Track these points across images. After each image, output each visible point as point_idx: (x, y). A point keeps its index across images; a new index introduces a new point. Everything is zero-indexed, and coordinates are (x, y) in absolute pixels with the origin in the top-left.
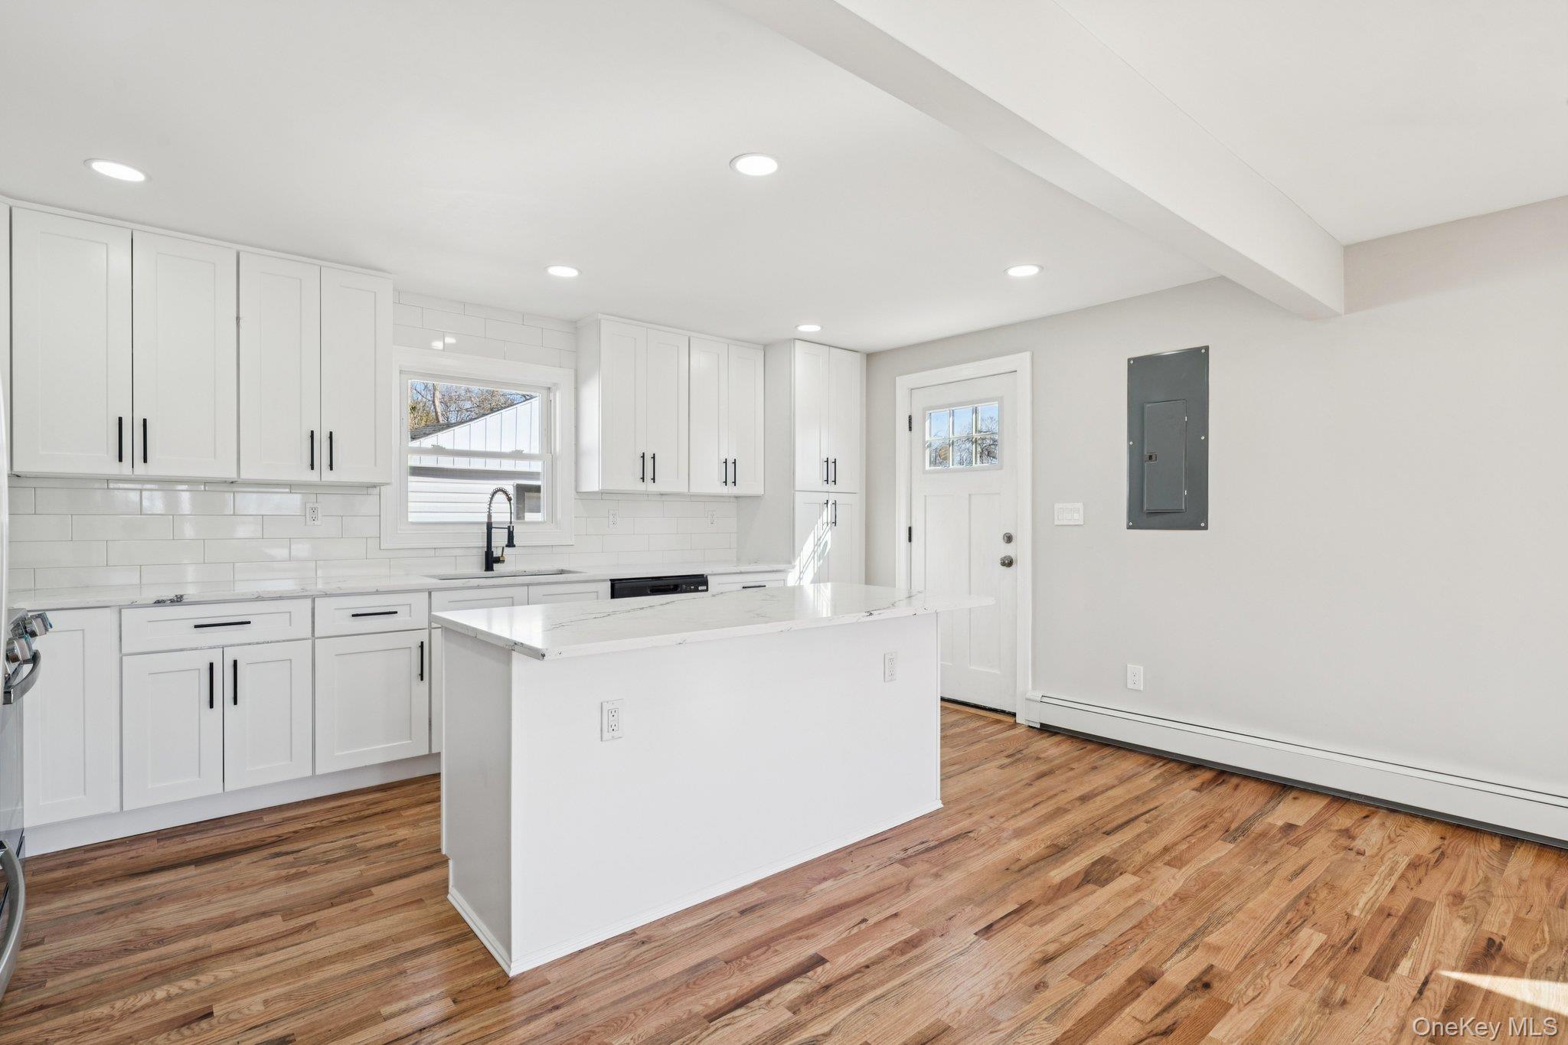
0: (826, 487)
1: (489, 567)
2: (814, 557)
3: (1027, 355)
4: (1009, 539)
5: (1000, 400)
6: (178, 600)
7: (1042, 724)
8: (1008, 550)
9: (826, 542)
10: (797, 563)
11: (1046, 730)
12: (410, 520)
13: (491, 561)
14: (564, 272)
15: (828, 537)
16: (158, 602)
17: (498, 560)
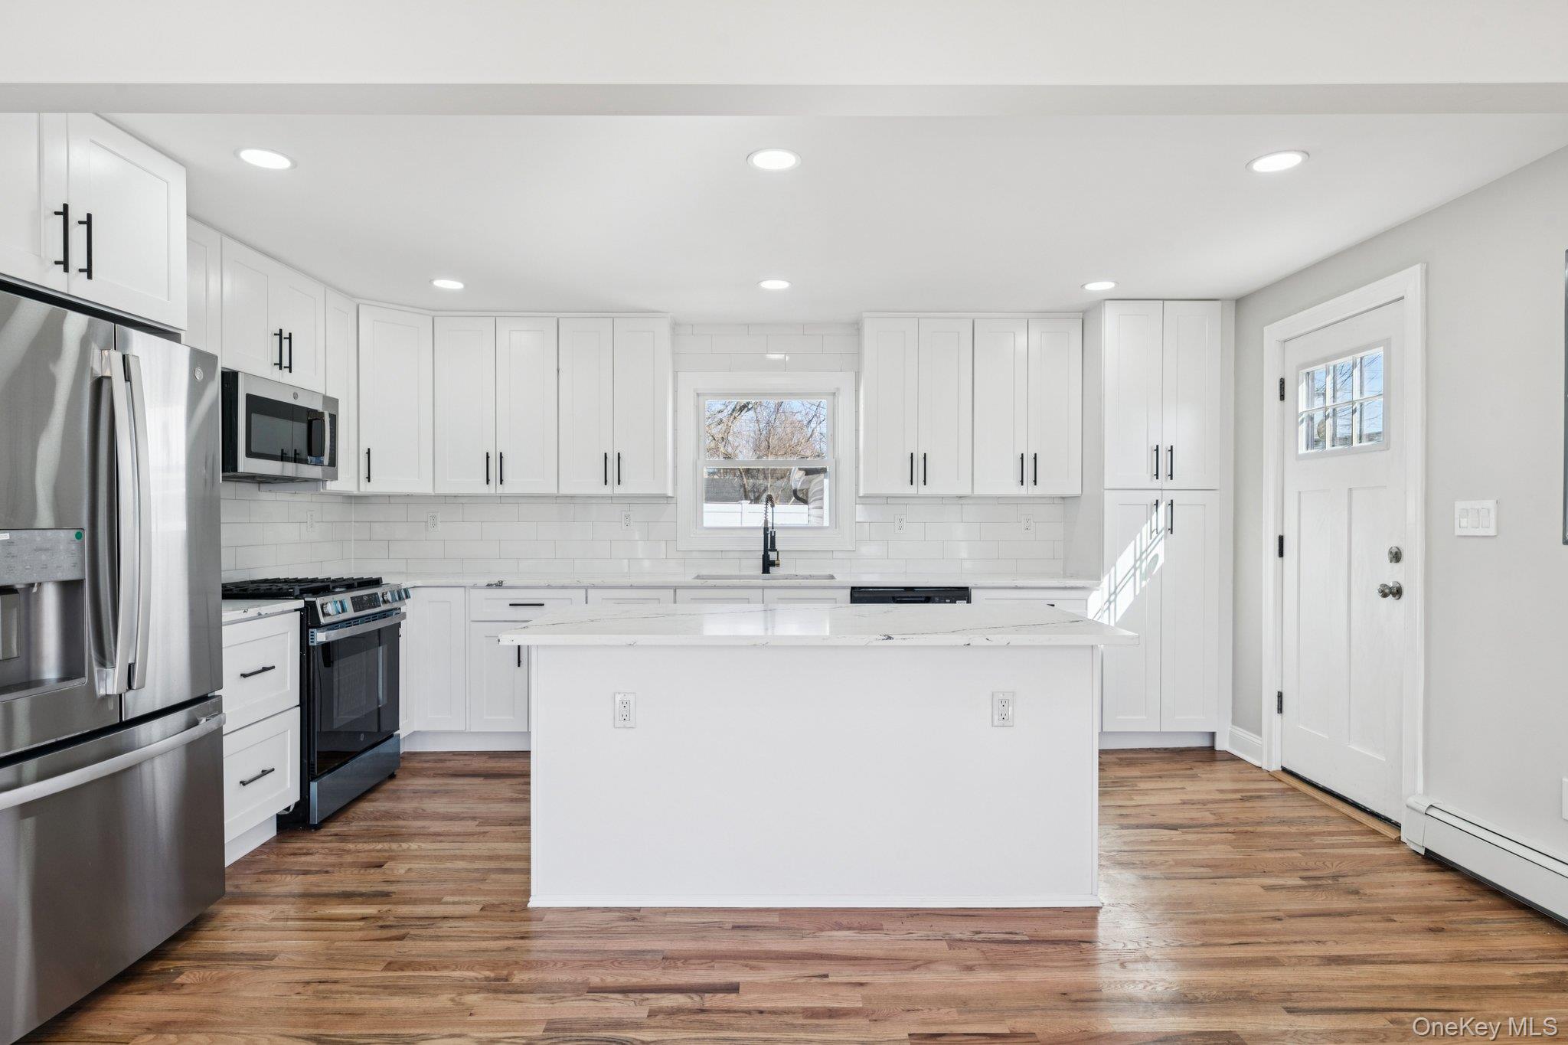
0: (1156, 484)
1: (766, 570)
2: (1134, 575)
3: (1417, 270)
4: (1396, 557)
5: (1386, 343)
6: (500, 585)
7: (1427, 850)
8: (1392, 574)
9: (1156, 556)
10: (1105, 580)
11: (1433, 861)
12: (705, 525)
13: (768, 565)
14: (775, 285)
15: (1160, 549)
16: (489, 585)
17: (773, 564)
